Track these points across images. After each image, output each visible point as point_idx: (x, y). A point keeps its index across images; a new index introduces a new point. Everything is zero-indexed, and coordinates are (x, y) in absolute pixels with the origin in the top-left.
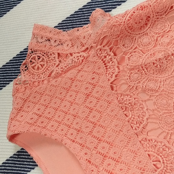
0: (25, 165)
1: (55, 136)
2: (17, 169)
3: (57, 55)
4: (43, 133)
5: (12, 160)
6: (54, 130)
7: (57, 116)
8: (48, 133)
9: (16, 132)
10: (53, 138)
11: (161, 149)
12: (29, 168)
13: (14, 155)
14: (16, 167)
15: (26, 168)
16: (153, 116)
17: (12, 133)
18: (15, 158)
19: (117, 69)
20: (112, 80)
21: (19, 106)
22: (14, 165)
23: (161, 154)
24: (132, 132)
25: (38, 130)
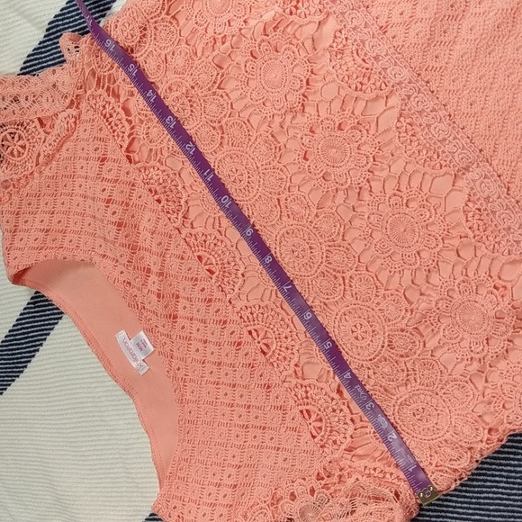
0: (48, 315)
1: (80, 256)
2: (39, 323)
3: (37, 123)
4: (60, 257)
5: (28, 313)
6: (74, 247)
7: (72, 224)
8: (66, 254)
9: (21, 268)
10: (78, 259)
11: (212, 245)
12: (55, 319)
13: (29, 304)
14: (37, 321)
15: (51, 319)
17: (15, 271)
18: (31, 308)
19: (126, 124)
20: (125, 146)
21: (11, 226)
23: (213, 253)
24: (170, 226)
25: (51, 254)
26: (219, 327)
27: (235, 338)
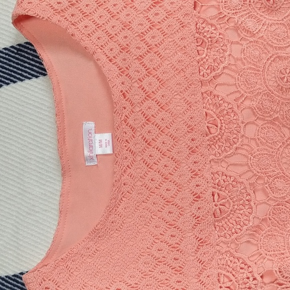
0: (26, 67)
1: (86, 43)
2: (12, 68)
4: (70, 31)
5: (6, 54)
6: (86, 33)
7: (97, 15)
8: (77, 33)
9: (30, 13)
10: (83, 44)
11: (225, 112)
12: (29, 74)
13: (12, 47)
14: (10, 66)
15: (26, 72)
16: (233, 67)
18: (13, 52)
22: (8, 62)
23: (222, 118)
24: (197, 77)
25: (65, 24)
26: (191, 175)
27: (198, 191)
